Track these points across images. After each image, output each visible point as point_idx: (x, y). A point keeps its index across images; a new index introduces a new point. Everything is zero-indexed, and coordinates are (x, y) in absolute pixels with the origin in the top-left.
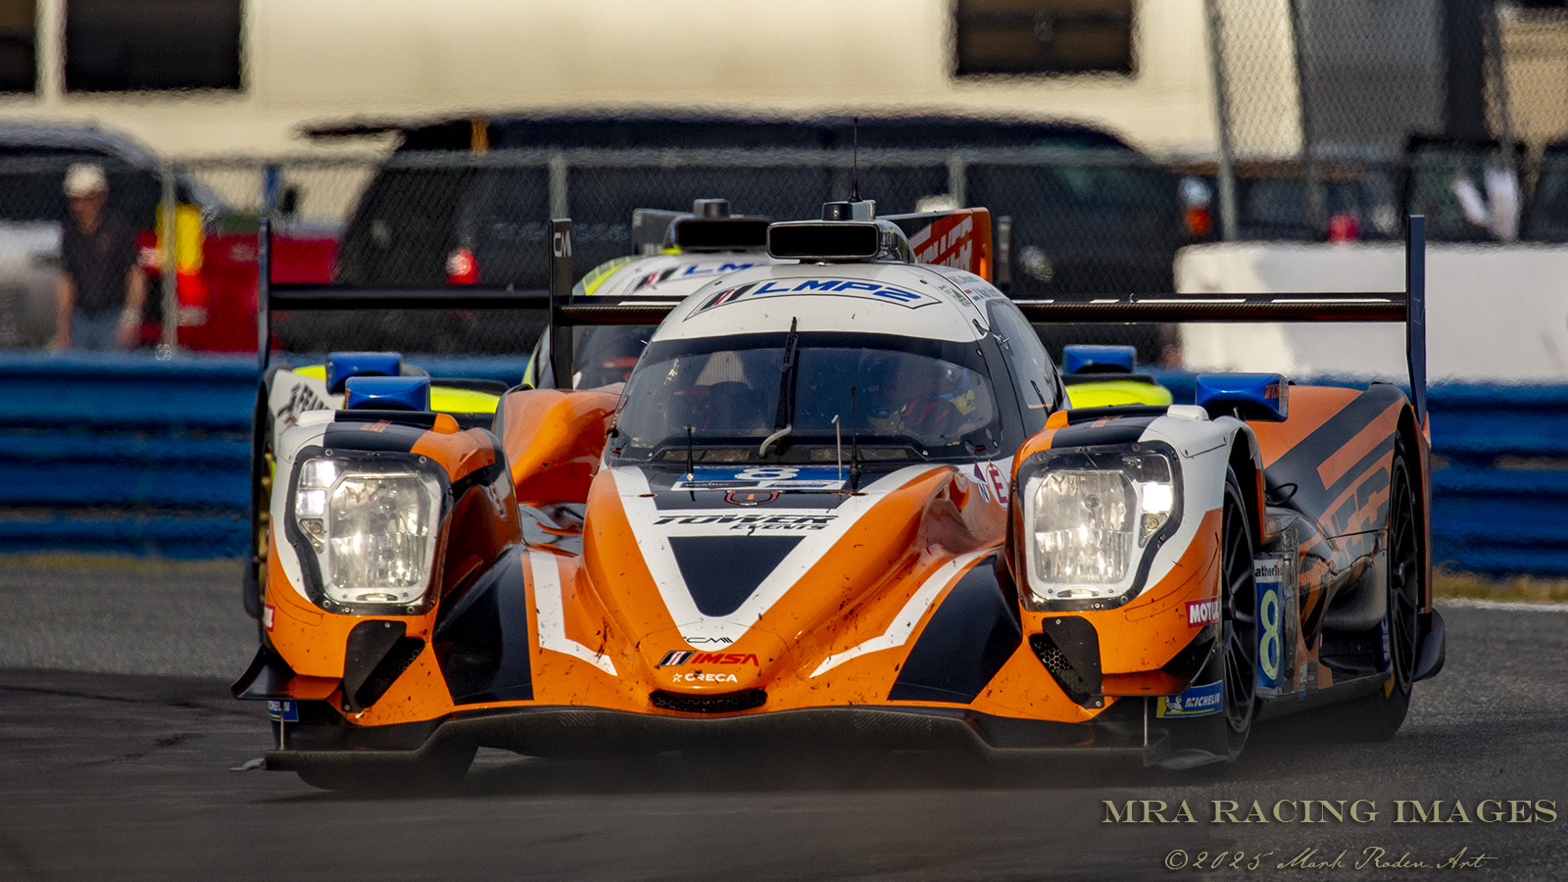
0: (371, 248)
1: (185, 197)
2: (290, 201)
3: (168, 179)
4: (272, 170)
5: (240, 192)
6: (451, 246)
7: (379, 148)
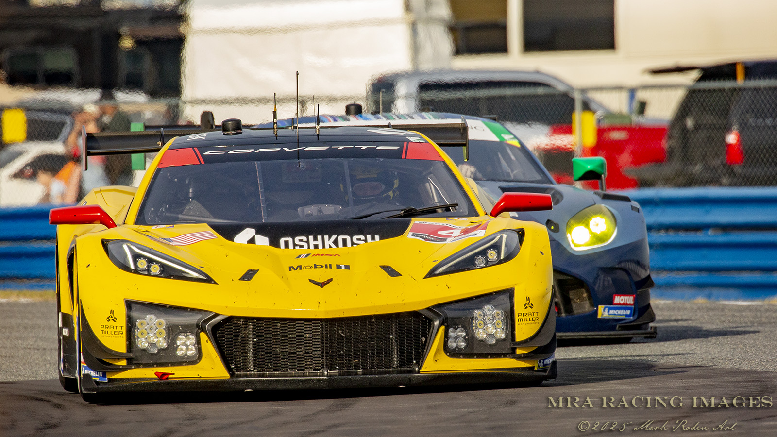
0: (684, 130)
1: (587, 107)
2: (642, 107)
3: (577, 96)
4: (632, 92)
5: (617, 103)
6: (728, 129)
7: (689, 79)
